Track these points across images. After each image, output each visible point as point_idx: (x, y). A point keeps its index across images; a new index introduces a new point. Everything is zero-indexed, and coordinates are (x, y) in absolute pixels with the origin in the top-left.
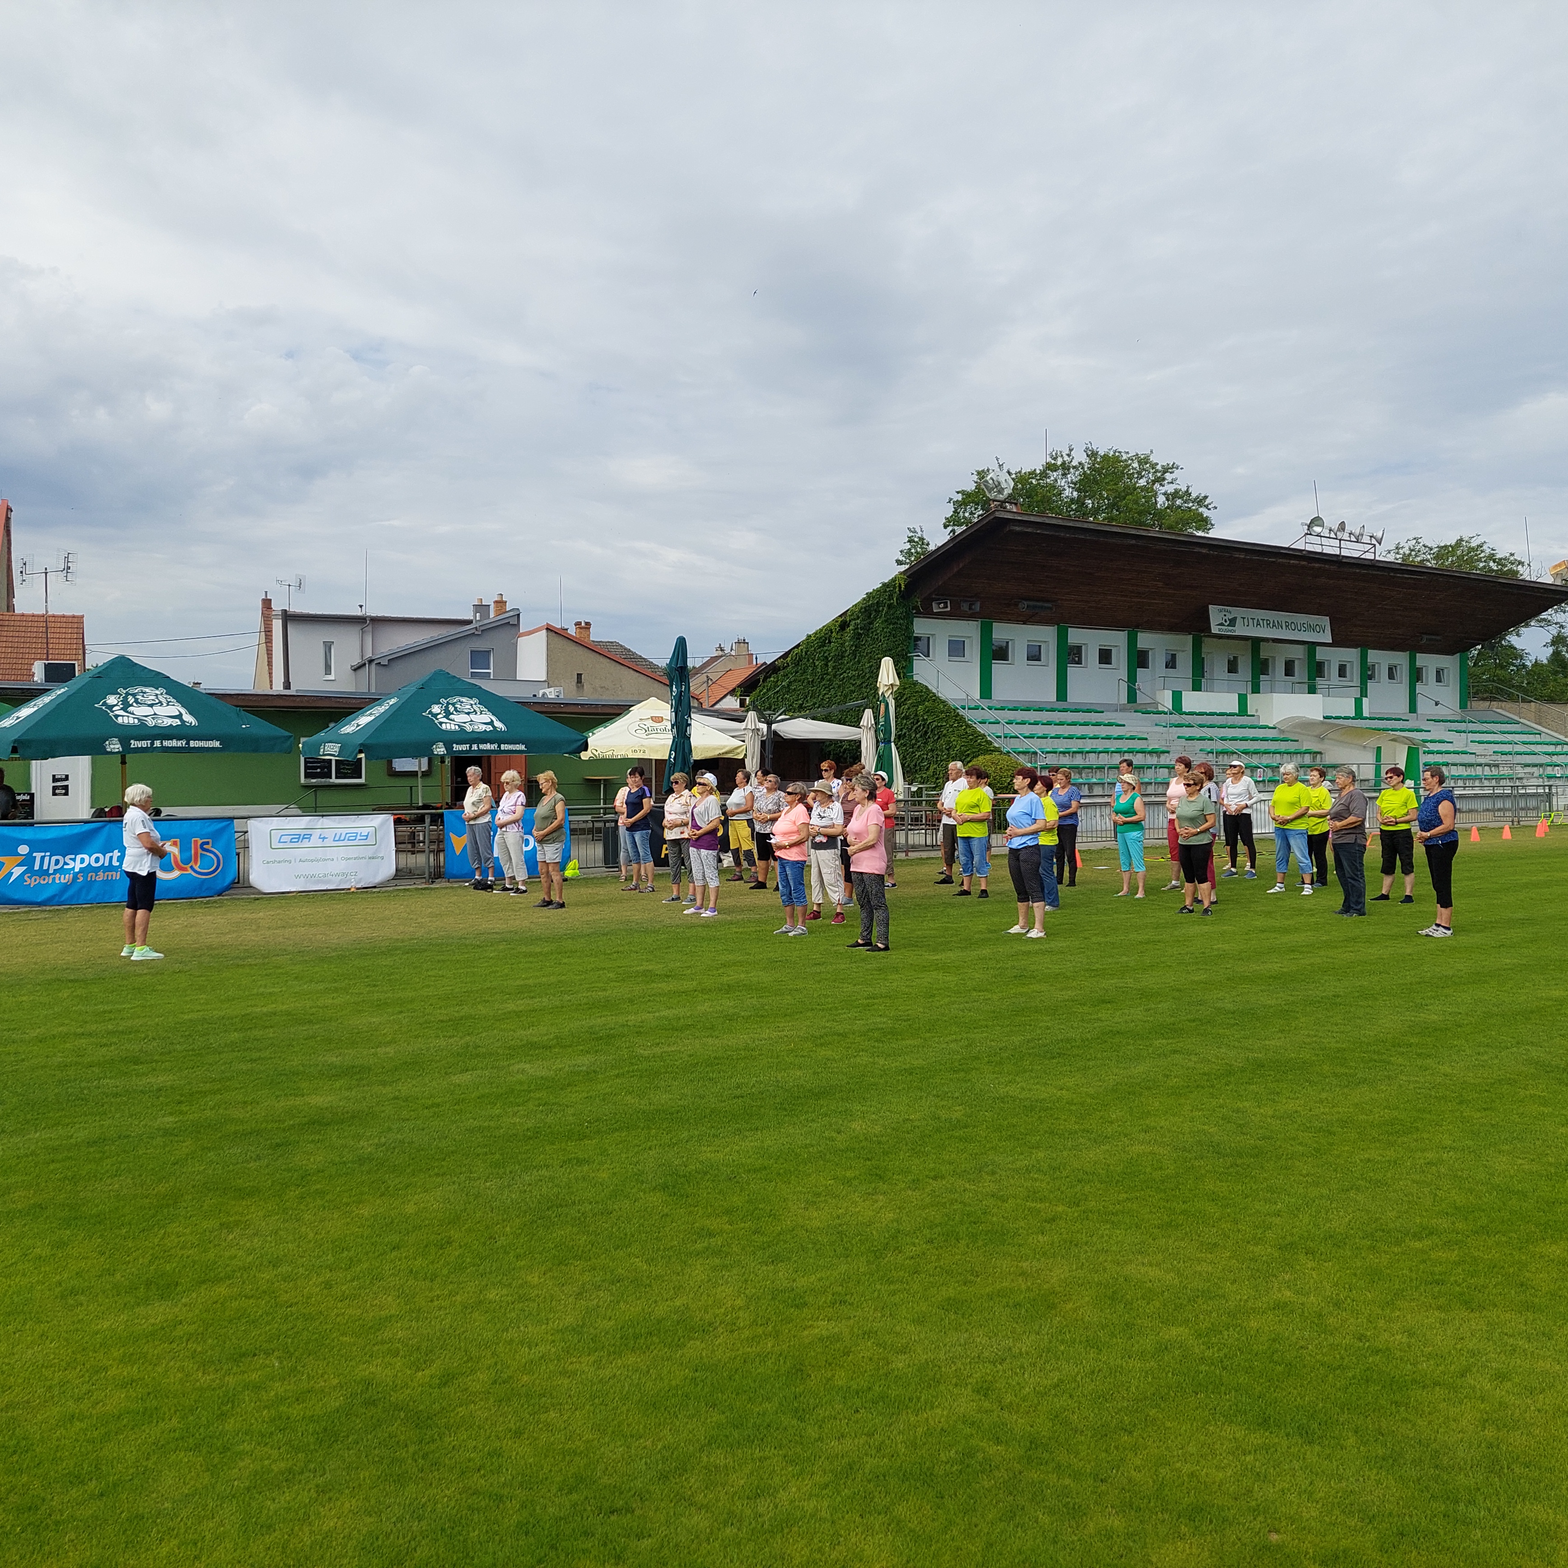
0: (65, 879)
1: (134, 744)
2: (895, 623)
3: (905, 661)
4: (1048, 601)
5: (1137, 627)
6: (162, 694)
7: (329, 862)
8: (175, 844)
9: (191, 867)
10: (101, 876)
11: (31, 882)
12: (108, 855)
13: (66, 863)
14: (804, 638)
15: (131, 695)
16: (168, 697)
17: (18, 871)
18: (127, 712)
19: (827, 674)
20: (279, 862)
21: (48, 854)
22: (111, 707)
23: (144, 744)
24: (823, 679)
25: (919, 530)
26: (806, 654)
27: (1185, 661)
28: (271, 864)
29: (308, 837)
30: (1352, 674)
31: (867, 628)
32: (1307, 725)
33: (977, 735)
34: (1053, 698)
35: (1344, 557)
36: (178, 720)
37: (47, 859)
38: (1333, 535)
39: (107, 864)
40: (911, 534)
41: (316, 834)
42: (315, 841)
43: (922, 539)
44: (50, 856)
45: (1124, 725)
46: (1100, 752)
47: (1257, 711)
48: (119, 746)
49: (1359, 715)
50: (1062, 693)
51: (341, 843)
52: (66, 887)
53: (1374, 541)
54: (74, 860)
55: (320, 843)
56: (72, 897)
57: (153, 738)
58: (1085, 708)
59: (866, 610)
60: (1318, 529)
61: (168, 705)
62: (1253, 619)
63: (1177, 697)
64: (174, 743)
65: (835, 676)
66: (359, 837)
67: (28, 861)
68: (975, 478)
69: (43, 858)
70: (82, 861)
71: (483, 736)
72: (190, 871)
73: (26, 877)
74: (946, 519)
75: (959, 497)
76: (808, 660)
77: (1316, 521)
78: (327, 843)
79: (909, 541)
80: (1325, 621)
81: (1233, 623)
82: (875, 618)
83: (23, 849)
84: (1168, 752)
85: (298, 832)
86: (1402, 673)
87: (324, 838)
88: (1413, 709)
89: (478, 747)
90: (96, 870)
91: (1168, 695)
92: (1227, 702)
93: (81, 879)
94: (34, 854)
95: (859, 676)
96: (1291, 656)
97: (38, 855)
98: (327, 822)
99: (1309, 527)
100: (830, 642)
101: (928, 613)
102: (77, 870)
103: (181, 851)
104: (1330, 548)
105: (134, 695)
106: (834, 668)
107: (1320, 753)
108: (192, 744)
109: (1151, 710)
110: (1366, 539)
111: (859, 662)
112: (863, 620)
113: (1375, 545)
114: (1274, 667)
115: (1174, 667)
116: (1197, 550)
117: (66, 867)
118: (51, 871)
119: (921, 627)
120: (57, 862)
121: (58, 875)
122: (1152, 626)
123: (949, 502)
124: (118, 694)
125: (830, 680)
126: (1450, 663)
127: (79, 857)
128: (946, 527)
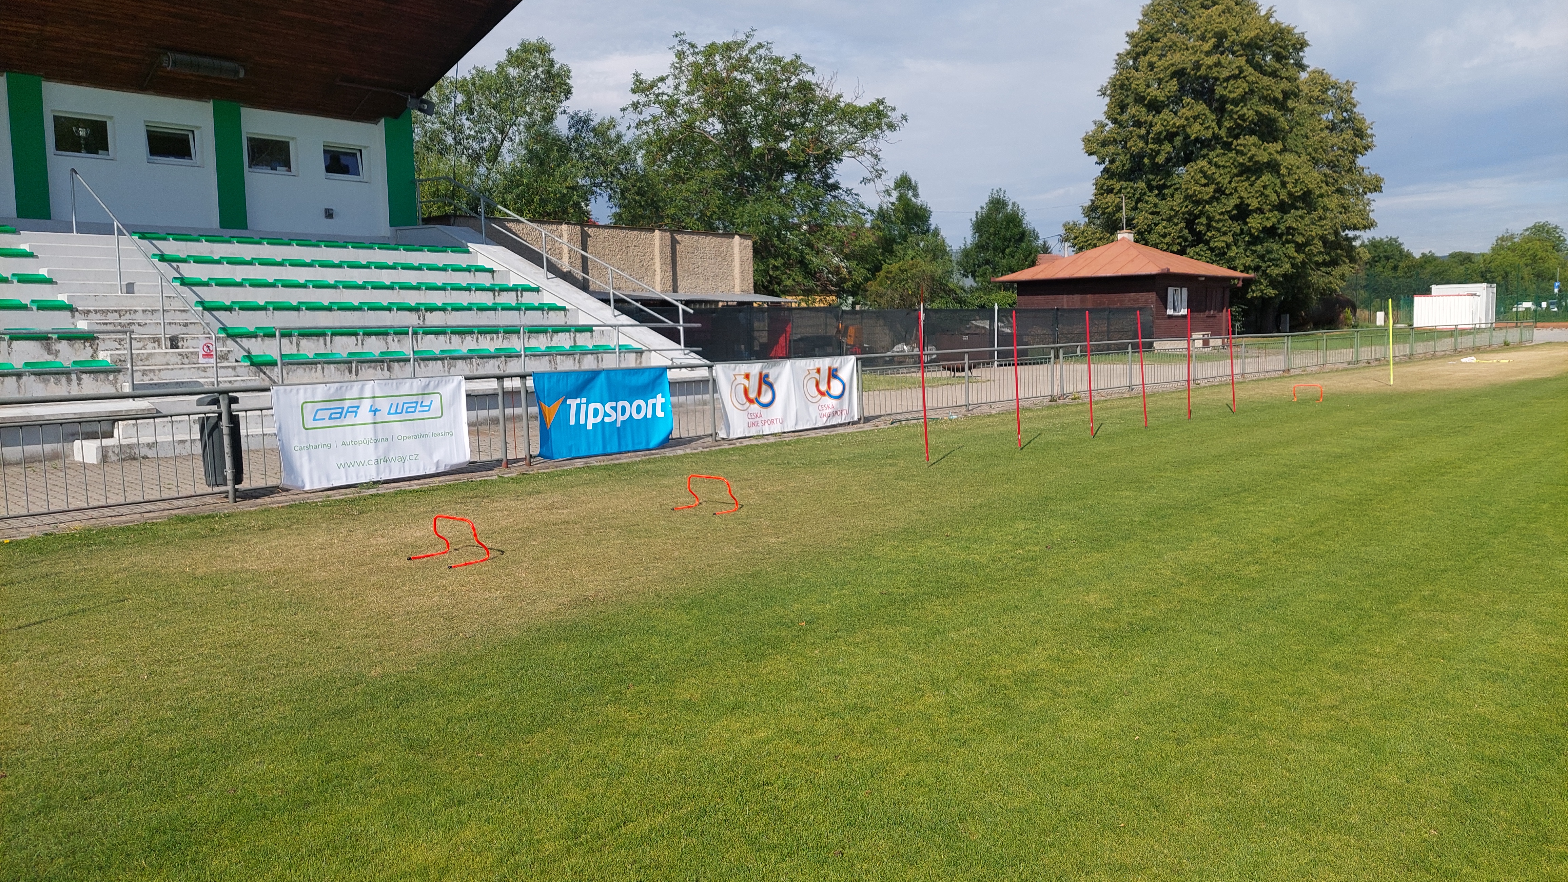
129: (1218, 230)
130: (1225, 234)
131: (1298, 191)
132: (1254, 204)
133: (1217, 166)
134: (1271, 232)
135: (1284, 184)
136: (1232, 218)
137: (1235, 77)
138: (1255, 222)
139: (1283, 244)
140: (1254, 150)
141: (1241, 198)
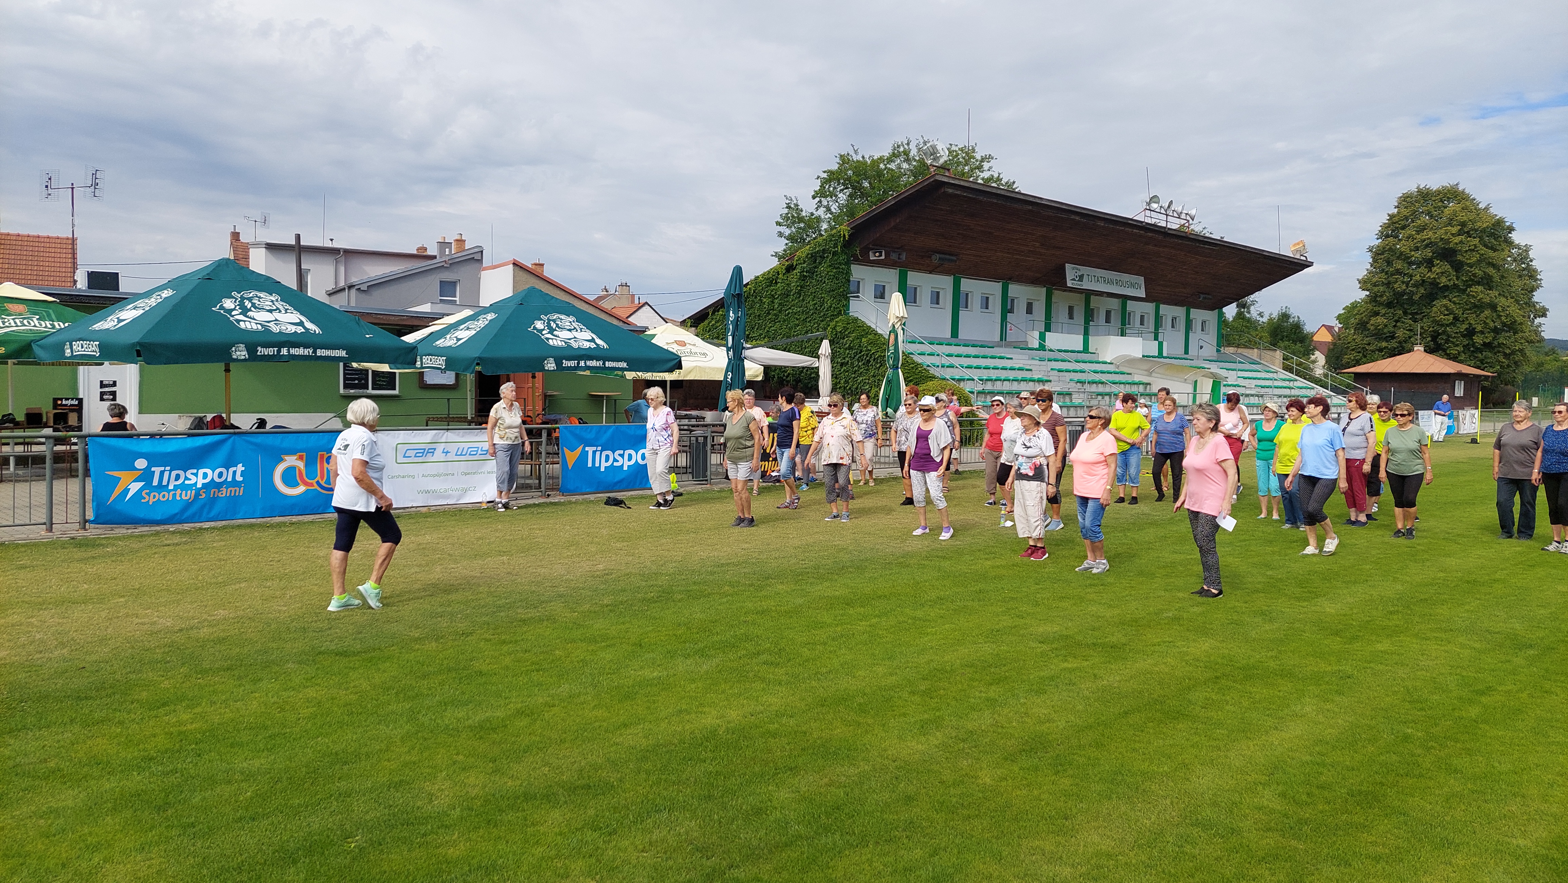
0: (187, 496)
1: (261, 351)
2: (839, 268)
3: (846, 300)
4: (952, 255)
5: (1010, 279)
6: (277, 300)
7: (450, 477)
8: (301, 458)
9: (318, 482)
10: (224, 492)
11: (151, 498)
12: (231, 470)
13: (186, 478)
14: (753, 278)
15: (247, 299)
16: (285, 304)
17: (135, 487)
18: (247, 317)
19: (773, 310)
20: (403, 477)
21: (168, 468)
22: (230, 311)
23: (271, 351)
24: (769, 314)
25: (794, 199)
26: (754, 292)
27: (1039, 309)
28: (395, 479)
29: (432, 451)
30: (1149, 322)
31: (812, 272)
32: (1132, 361)
33: (918, 365)
34: (949, 335)
35: (1169, 229)
36: (301, 328)
37: (166, 474)
38: (1163, 211)
39: (230, 479)
40: (788, 202)
41: (440, 448)
42: (438, 455)
43: (797, 205)
44: (170, 471)
45: (1011, 359)
46: (1004, 380)
47: (1097, 349)
48: (245, 353)
49: (1160, 355)
50: (955, 333)
51: (462, 458)
52: (188, 504)
53: (1188, 218)
54: (196, 475)
55: (442, 457)
56: (194, 514)
57: (280, 345)
58: (971, 343)
59: (812, 256)
60: (1154, 206)
61: (286, 312)
62: (1095, 276)
63: (1042, 337)
64: (300, 351)
65: (780, 312)
66: (480, 452)
67: (146, 476)
68: (838, 160)
69: (162, 473)
70: (205, 476)
71: (589, 353)
72: (316, 487)
73: (143, 494)
74: (815, 191)
75: (825, 175)
76: (756, 297)
77: (1154, 199)
78: (450, 457)
79: (787, 208)
80: (1141, 280)
81: (1081, 278)
82: (820, 263)
83: (141, 464)
84: (1050, 381)
85: (422, 446)
86: (1180, 324)
87: (447, 452)
88: (1186, 352)
89: (585, 363)
90: (219, 486)
91: (1036, 334)
92: (1075, 341)
93: (204, 495)
94: (153, 469)
95: (803, 312)
96: (1110, 307)
97: (157, 470)
98: (450, 436)
99: (1149, 204)
100: (776, 283)
101: (865, 261)
102: (199, 485)
103: (306, 466)
104: (1160, 221)
105: (250, 299)
106: (780, 304)
107: (1150, 384)
108: (319, 353)
109: (1023, 347)
110: (1183, 216)
111: (803, 300)
112: (809, 264)
113: (1188, 221)
114: (1098, 317)
115: (1031, 313)
116: (1073, 217)
117: (187, 482)
118: (171, 487)
119: (858, 272)
120: (178, 477)
121: (179, 492)
122: (1020, 279)
123: (818, 178)
124: (234, 298)
125: (775, 315)
126: (1210, 316)
127: (201, 472)
128: (814, 197)
129: (1453, 343)
130: (1457, 345)
131: (1507, 321)
132: (1479, 328)
133: (1454, 303)
134: (1488, 346)
135: (1499, 316)
136: (1464, 336)
137: (1470, 250)
138: (1478, 340)
139: (1495, 354)
140: (1481, 296)
141: (1470, 324)
